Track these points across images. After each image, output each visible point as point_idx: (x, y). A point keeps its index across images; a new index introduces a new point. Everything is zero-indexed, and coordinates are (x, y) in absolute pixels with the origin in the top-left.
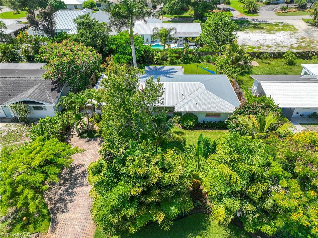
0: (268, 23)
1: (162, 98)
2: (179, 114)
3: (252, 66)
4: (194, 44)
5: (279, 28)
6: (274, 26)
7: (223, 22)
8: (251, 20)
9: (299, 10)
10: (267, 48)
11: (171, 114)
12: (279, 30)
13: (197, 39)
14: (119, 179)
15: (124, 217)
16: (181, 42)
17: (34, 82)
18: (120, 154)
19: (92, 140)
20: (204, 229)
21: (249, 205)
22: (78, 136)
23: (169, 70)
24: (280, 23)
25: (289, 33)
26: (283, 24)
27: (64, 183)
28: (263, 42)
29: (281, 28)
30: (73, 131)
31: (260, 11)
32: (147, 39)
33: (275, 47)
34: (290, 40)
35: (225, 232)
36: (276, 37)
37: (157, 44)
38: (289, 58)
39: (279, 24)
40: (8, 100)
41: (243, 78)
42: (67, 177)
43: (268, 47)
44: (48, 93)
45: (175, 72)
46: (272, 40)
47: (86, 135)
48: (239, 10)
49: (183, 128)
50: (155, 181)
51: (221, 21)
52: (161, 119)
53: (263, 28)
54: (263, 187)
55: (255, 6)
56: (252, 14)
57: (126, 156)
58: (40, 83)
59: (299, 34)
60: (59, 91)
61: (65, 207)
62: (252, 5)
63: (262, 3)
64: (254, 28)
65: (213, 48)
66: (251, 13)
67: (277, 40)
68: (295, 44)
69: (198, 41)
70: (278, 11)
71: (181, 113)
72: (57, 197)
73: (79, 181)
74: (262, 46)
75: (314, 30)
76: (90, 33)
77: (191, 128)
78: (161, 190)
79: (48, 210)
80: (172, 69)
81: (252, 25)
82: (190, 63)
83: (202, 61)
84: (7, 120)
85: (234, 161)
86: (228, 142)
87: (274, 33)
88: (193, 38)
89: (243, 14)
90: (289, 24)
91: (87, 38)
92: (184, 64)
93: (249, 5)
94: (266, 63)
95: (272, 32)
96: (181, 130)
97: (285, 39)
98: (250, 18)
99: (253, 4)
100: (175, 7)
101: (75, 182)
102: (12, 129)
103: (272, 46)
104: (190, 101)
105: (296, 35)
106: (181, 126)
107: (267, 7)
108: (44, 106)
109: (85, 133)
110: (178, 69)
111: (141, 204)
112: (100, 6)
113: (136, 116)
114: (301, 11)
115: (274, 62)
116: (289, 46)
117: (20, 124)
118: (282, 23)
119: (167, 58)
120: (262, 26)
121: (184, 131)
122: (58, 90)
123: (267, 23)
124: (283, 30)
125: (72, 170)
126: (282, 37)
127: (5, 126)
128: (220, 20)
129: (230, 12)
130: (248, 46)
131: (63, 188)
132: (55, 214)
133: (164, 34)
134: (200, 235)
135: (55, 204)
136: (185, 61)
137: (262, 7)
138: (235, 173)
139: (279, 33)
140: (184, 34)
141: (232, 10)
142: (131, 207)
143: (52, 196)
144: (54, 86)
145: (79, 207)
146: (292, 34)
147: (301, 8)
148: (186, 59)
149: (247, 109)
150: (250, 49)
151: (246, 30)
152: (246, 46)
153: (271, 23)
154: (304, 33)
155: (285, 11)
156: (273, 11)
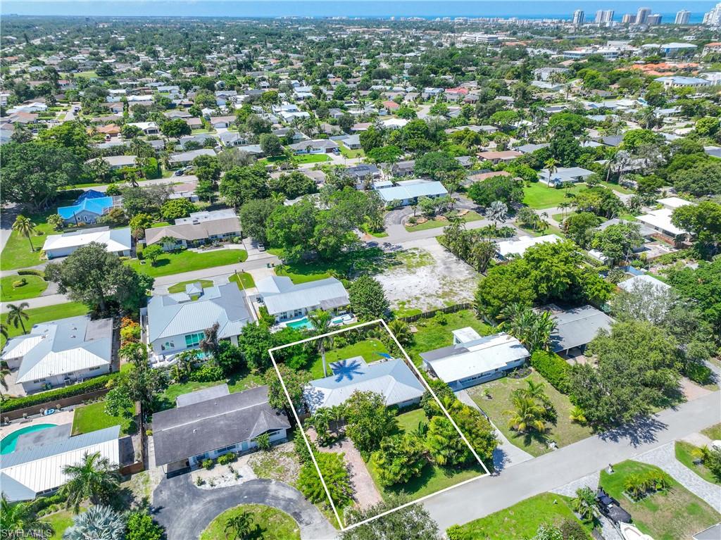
4: (345, 311)
5: (417, 262)
6: (410, 257)
8: (384, 247)
9: (428, 219)
10: (416, 301)
12: (418, 264)
13: (348, 307)
21: (452, 450)
24: (415, 249)
25: (428, 269)
26: (419, 251)
28: (409, 292)
29: (419, 260)
31: (386, 225)
32: (291, 315)
33: (423, 297)
34: (434, 282)
35: (444, 471)
36: (419, 279)
39: (415, 252)
40: (249, 434)
43: (417, 298)
44: (277, 419)
45: (359, 365)
46: (416, 286)
53: (401, 263)
56: (381, 232)
58: (263, 411)
60: (284, 414)
61: (354, 490)
64: (393, 265)
66: (378, 232)
67: (422, 286)
68: (440, 290)
69: (349, 309)
70: (407, 224)
74: (410, 299)
75: (451, 259)
80: (355, 362)
81: (388, 257)
83: (367, 337)
84: (245, 452)
87: (415, 273)
88: (344, 308)
89: (370, 235)
90: (424, 250)
93: (374, 223)
94: (423, 326)
95: (412, 270)
97: (429, 281)
98: (379, 241)
102: (260, 457)
103: (420, 296)
105: (437, 271)
107: (392, 215)
109: (324, 442)
112: (163, 247)
114: (430, 220)
115: (429, 323)
116: (434, 293)
118: (417, 249)
120: (398, 258)
123: (402, 251)
124: (422, 264)
126: (425, 279)
127: (251, 458)
130: (398, 302)
132: (352, 496)
135: (347, 492)
138: (443, 438)
139: (420, 271)
140: (332, 303)
144: (277, 411)
146: (433, 271)
150: (401, 305)
151: (385, 270)
152: (396, 302)
153: (406, 251)
154: (443, 266)
155: (414, 223)
156: (400, 223)
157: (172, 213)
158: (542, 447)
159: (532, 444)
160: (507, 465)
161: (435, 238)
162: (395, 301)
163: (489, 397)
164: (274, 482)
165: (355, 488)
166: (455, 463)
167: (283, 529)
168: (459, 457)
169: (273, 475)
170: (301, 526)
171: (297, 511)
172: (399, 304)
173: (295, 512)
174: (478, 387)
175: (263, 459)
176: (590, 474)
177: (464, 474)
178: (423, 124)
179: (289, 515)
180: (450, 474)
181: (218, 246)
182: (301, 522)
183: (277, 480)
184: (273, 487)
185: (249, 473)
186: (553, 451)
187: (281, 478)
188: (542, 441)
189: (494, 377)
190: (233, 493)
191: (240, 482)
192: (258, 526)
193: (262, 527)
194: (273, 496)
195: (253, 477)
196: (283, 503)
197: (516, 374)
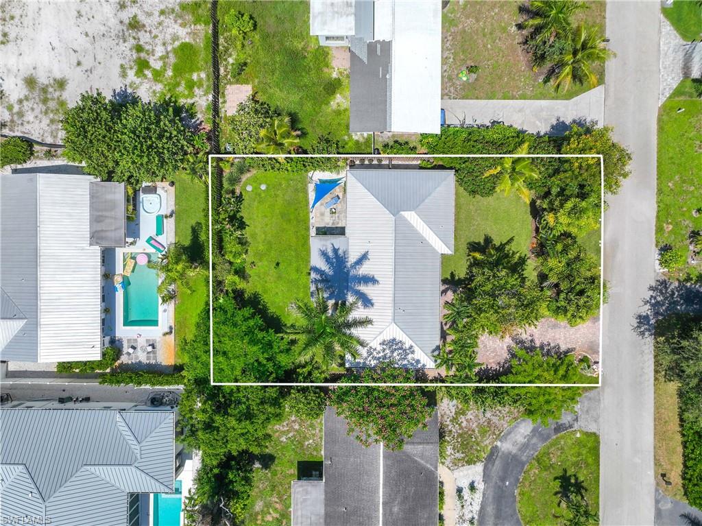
164: (499, 444)
165: (552, 345)
167: (571, 448)
169: (487, 442)
170: (576, 427)
171: (553, 427)
173: (555, 429)
175: (454, 449)
176: (660, 32)
179: (554, 437)
182: (571, 427)
183: (497, 438)
184: (506, 446)
185: (469, 471)
187: (497, 433)
190: (494, 498)
191: (480, 486)
192: (556, 478)
193: (560, 473)
194: (520, 450)
195: (479, 468)
196: (534, 440)
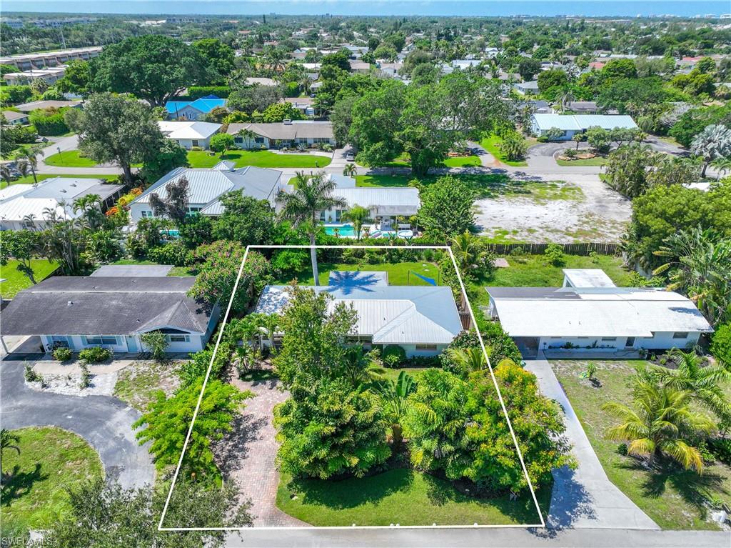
0: (540, 182)
1: (355, 326)
2: (380, 346)
3: (498, 267)
4: (409, 226)
5: (555, 194)
6: (547, 188)
7: (452, 196)
8: (513, 175)
9: (597, 156)
10: (527, 233)
11: (368, 346)
12: (555, 197)
13: (412, 218)
14: (310, 420)
15: (316, 459)
16: (387, 223)
17: (170, 300)
18: (312, 391)
19: (260, 384)
20: (406, 483)
21: (448, 445)
22: (239, 379)
23: (367, 278)
24: (559, 182)
25: (569, 203)
26: (564, 184)
27: (230, 438)
28: (523, 223)
29: (558, 193)
30: (230, 372)
31: (529, 156)
32: (330, 217)
33: (541, 231)
34: (569, 218)
35: (430, 487)
36: (546, 212)
37: (347, 224)
38: (553, 256)
39: (558, 184)
40: (137, 328)
41: (479, 288)
42: (234, 430)
43: (531, 231)
44: (193, 317)
45: (376, 281)
46: (538, 218)
47: (250, 377)
48: (494, 152)
49: (385, 366)
50: (349, 419)
51: (449, 196)
52: (355, 353)
53: (529, 192)
54: (458, 423)
55: (519, 148)
56: (517, 161)
57: (318, 394)
58: (180, 302)
59: (585, 206)
60: (208, 314)
61: (238, 464)
62: (514, 147)
63: (536, 139)
64: (515, 192)
65: (436, 238)
66: (514, 160)
67: (547, 219)
68: (575, 227)
69: (414, 222)
70: (561, 157)
71: (382, 345)
72: (225, 454)
73: (250, 434)
74: (519, 230)
75: (612, 198)
76: (246, 220)
77: (396, 366)
78: (355, 431)
79: (217, 468)
80: (371, 276)
81: (514, 185)
82: (400, 262)
83: (420, 259)
84: (131, 356)
85: (430, 398)
86: (426, 378)
87: (544, 204)
88: (407, 218)
89: (500, 162)
90: (574, 185)
91: (242, 229)
92: (391, 263)
93: (510, 146)
94: (521, 263)
95: (542, 201)
96: (382, 367)
97: (561, 215)
98: (511, 169)
99: (516, 145)
100: (378, 156)
101: (244, 436)
102: (142, 369)
103: (537, 229)
104: (394, 327)
105: (581, 207)
106: (382, 363)
107: (543, 147)
108: (188, 336)
109: (248, 374)
110: (378, 277)
111: (334, 447)
112: (241, 142)
113: (327, 350)
114: (601, 157)
115: (533, 261)
116: (564, 229)
117: (152, 362)
118: (563, 182)
119: (363, 254)
120: (528, 188)
121: (386, 370)
122: (206, 312)
123: (538, 182)
124: (561, 197)
125: (238, 422)
126: (557, 212)
127: (131, 365)
128: (447, 194)
129: (477, 156)
130: (497, 230)
131: (231, 443)
132: (227, 472)
133: (359, 216)
134: (401, 490)
135: (225, 462)
136: (391, 258)
137: (534, 147)
138: (433, 412)
139: (554, 204)
140: (392, 210)
141: (481, 152)
142: (324, 448)
143: (218, 452)
144: (200, 306)
145: (255, 464)
146: (574, 206)
147: (600, 151)
148: (395, 254)
149: (465, 340)
150: (500, 234)
151: (501, 196)
152: (494, 230)
153: (546, 182)
154: (595, 204)
155: (572, 156)
156: (552, 155)
157: (273, 116)
158: (688, 512)
159: (664, 496)
160: (582, 523)
161: (597, 176)
162: (493, 228)
163: (596, 383)
164: (128, 409)
166: (452, 475)
168: (463, 467)
169: (137, 397)
172: (497, 232)
174: (579, 364)
175: (144, 372)
177: (473, 507)
178: (630, 64)
179: (104, 467)
180: (439, 498)
181: (302, 151)
183: (136, 407)
184: (120, 416)
185: (108, 384)
186: (717, 529)
188: (692, 497)
189: (620, 355)
190: (60, 405)
191: (84, 393)
192: (39, 468)
193: (43, 473)
194: (107, 429)
195: (109, 391)
196: (112, 444)
197: (670, 360)
